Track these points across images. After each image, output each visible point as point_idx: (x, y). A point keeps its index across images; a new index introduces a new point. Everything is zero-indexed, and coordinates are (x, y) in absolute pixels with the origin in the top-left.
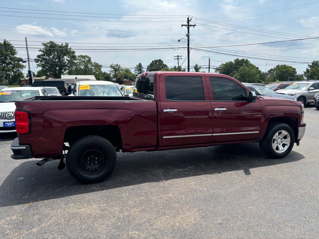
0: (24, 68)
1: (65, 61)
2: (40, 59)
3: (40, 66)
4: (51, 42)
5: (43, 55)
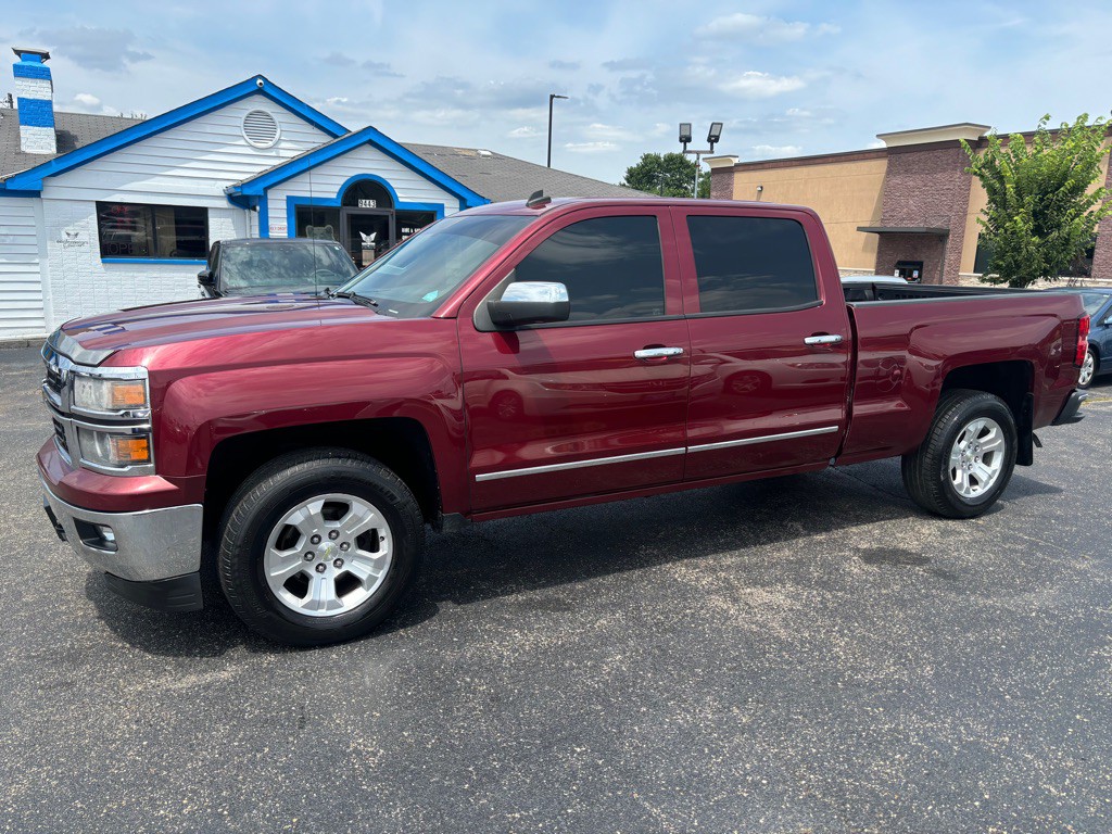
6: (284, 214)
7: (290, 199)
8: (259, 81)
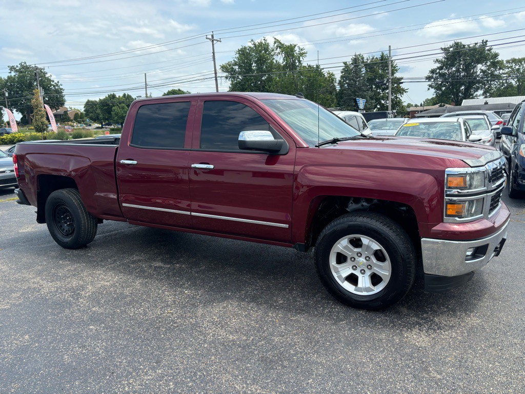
0: (405, 94)
1: (478, 73)
2: (434, 76)
3: (432, 87)
4: (457, 44)
5: (441, 68)
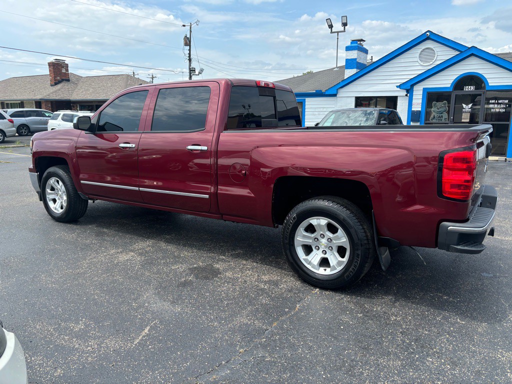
6: (421, 97)
7: (424, 89)
8: (428, 33)
